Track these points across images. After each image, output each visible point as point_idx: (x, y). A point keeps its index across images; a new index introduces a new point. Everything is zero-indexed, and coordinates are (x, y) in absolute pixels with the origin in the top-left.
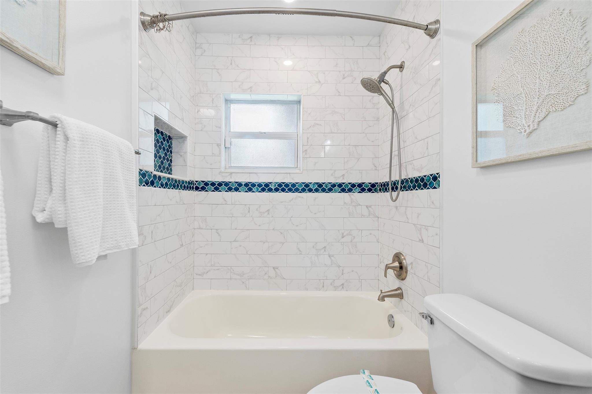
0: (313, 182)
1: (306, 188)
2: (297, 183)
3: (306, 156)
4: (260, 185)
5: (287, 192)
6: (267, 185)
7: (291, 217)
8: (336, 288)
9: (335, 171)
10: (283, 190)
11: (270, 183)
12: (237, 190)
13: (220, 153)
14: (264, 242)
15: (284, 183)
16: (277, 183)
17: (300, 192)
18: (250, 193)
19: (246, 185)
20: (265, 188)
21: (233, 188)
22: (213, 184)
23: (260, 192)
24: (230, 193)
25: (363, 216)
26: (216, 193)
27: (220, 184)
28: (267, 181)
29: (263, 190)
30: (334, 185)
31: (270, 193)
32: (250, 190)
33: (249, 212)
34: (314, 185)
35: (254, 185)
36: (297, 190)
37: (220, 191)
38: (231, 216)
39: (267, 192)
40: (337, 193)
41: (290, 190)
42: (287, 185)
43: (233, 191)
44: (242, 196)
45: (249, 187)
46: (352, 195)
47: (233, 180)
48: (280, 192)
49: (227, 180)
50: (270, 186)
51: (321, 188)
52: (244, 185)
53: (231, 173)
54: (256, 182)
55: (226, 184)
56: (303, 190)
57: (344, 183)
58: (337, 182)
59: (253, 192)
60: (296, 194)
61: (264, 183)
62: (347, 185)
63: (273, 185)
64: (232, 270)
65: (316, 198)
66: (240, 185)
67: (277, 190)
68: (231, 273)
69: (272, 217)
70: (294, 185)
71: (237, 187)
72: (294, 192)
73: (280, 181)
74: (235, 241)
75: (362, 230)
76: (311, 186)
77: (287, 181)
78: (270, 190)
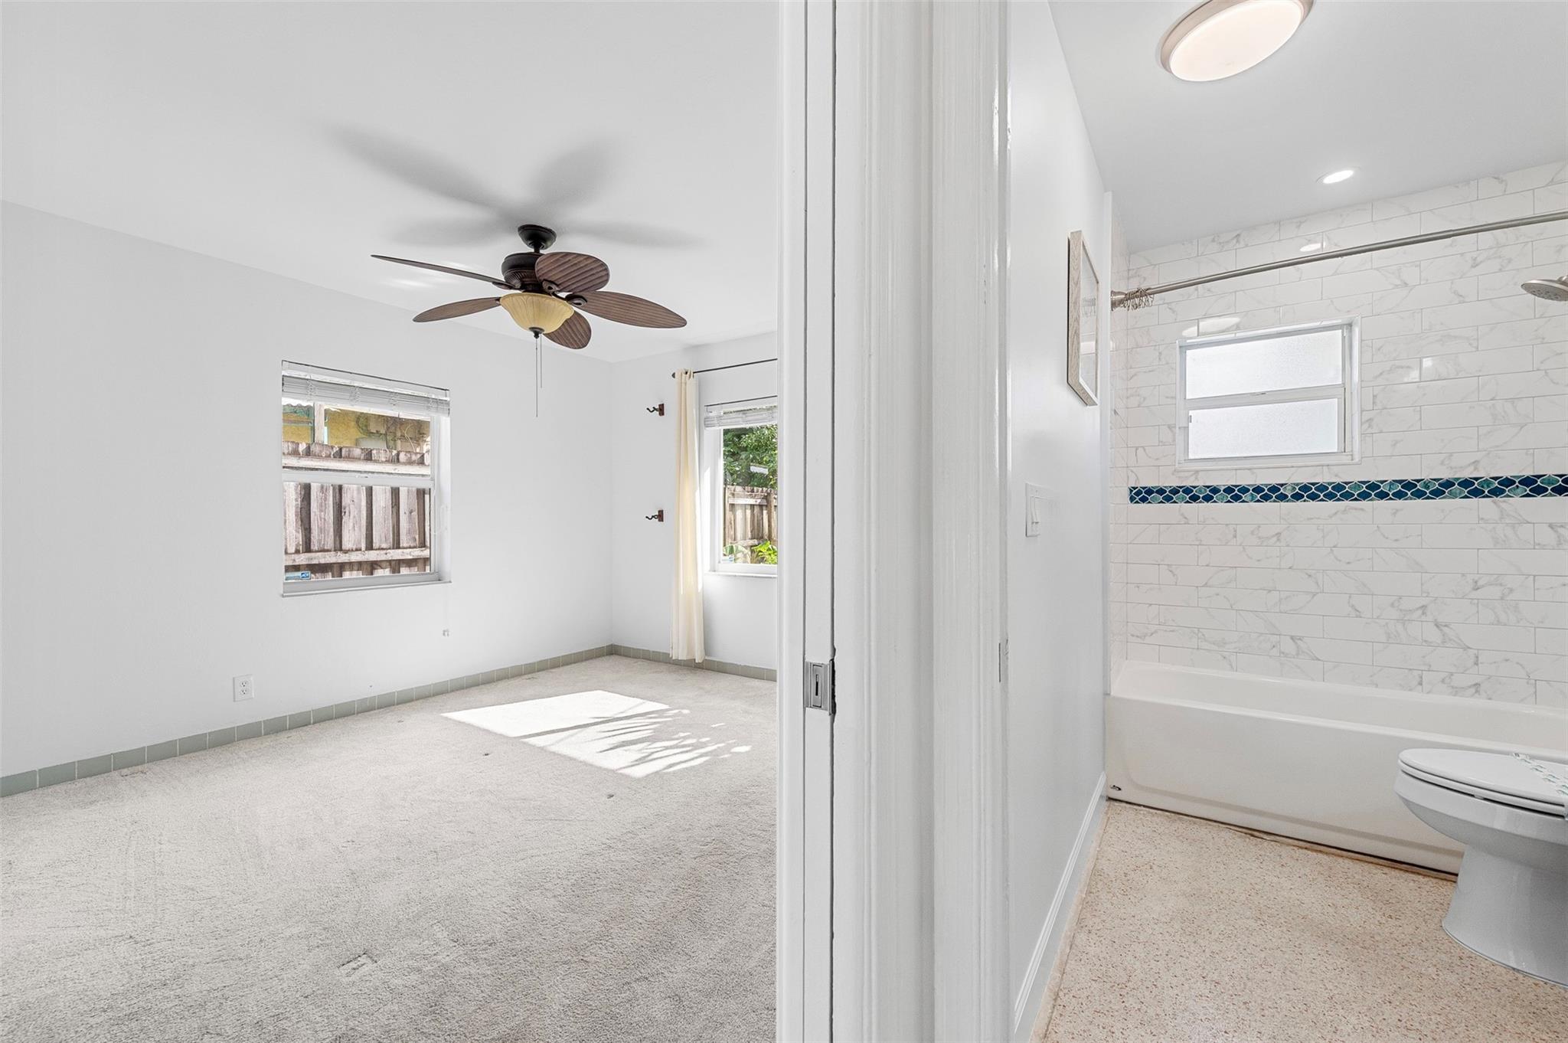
0: (1390, 478)
1: (1373, 490)
2: (1347, 483)
3: (1369, 431)
4: (1258, 489)
5: (1322, 500)
6: (1274, 489)
7: (1334, 547)
8: (1456, 691)
9: (1451, 454)
10: (1313, 497)
11: (1282, 485)
12: (1208, 499)
13: (1174, 440)
14: (1270, 591)
15: (1313, 484)
16: (1297, 485)
17: (1356, 499)
18: (1236, 504)
19: (1229, 490)
20: (1271, 493)
21: (1201, 496)
22: (1161, 491)
23: (1258, 501)
24: (1194, 504)
25: (1537, 546)
26: (1168, 505)
27: (1175, 491)
28: (1274, 482)
29: (1266, 498)
30: (1449, 484)
31: (1282, 503)
32: (1236, 498)
33: (1235, 537)
34: (1391, 484)
35: (1244, 490)
36: (1347, 496)
37: (1175, 502)
38: (1197, 543)
39: (1275, 501)
40: (1458, 500)
41: (1330, 496)
42: (1322, 488)
43: (1200, 502)
44: (1220, 509)
45: (1235, 494)
46: (1504, 501)
47: (1200, 483)
48: (1305, 501)
49: (1188, 483)
50: (1282, 491)
51: (1409, 489)
52: (1224, 491)
53: (1197, 472)
54: (1249, 485)
55: (1187, 490)
56: (1364, 496)
57: (1477, 479)
58: (1456, 476)
59: (1244, 501)
60: (1346, 503)
61: (1266, 485)
62: (1487, 482)
63: (1290, 488)
64: (1200, 635)
65: (1397, 510)
66: (1215, 490)
67: (1297, 497)
68: (1198, 638)
69: (1288, 546)
70: (1339, 487)
71: (1211, 494)
72: (1339, 500)
73: (1305, 480)
74: (1206, 585)
75: (1535, 576)
76: (1383, 488)
77: (1320, 479)
78: (1283, 498)
